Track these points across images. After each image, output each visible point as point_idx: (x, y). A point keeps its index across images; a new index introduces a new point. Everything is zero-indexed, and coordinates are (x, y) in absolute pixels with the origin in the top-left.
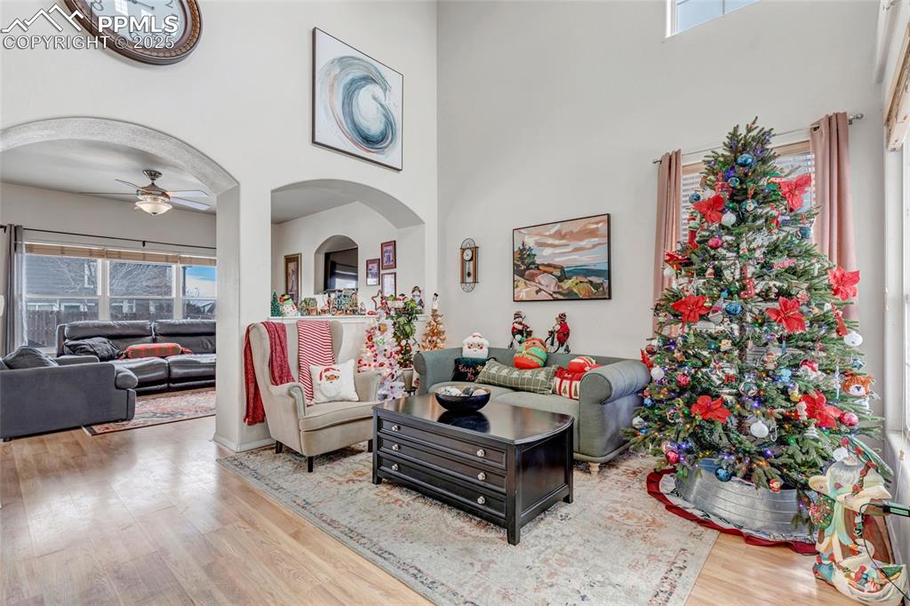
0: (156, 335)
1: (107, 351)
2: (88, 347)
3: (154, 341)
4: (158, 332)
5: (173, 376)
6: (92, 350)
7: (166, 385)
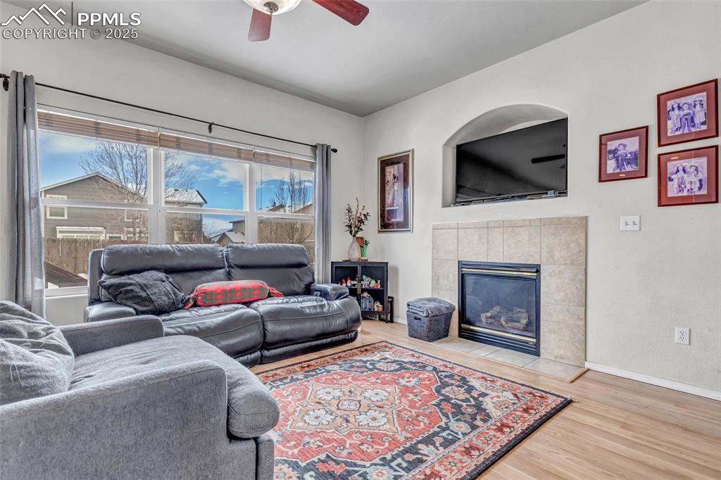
0: (230, 266)
1: (167, 294)
2: (137, 289)
3: (229, 277)
4: (233, 262)
5: (270, 338)
6: (144, 294)
7: (259, 353)
